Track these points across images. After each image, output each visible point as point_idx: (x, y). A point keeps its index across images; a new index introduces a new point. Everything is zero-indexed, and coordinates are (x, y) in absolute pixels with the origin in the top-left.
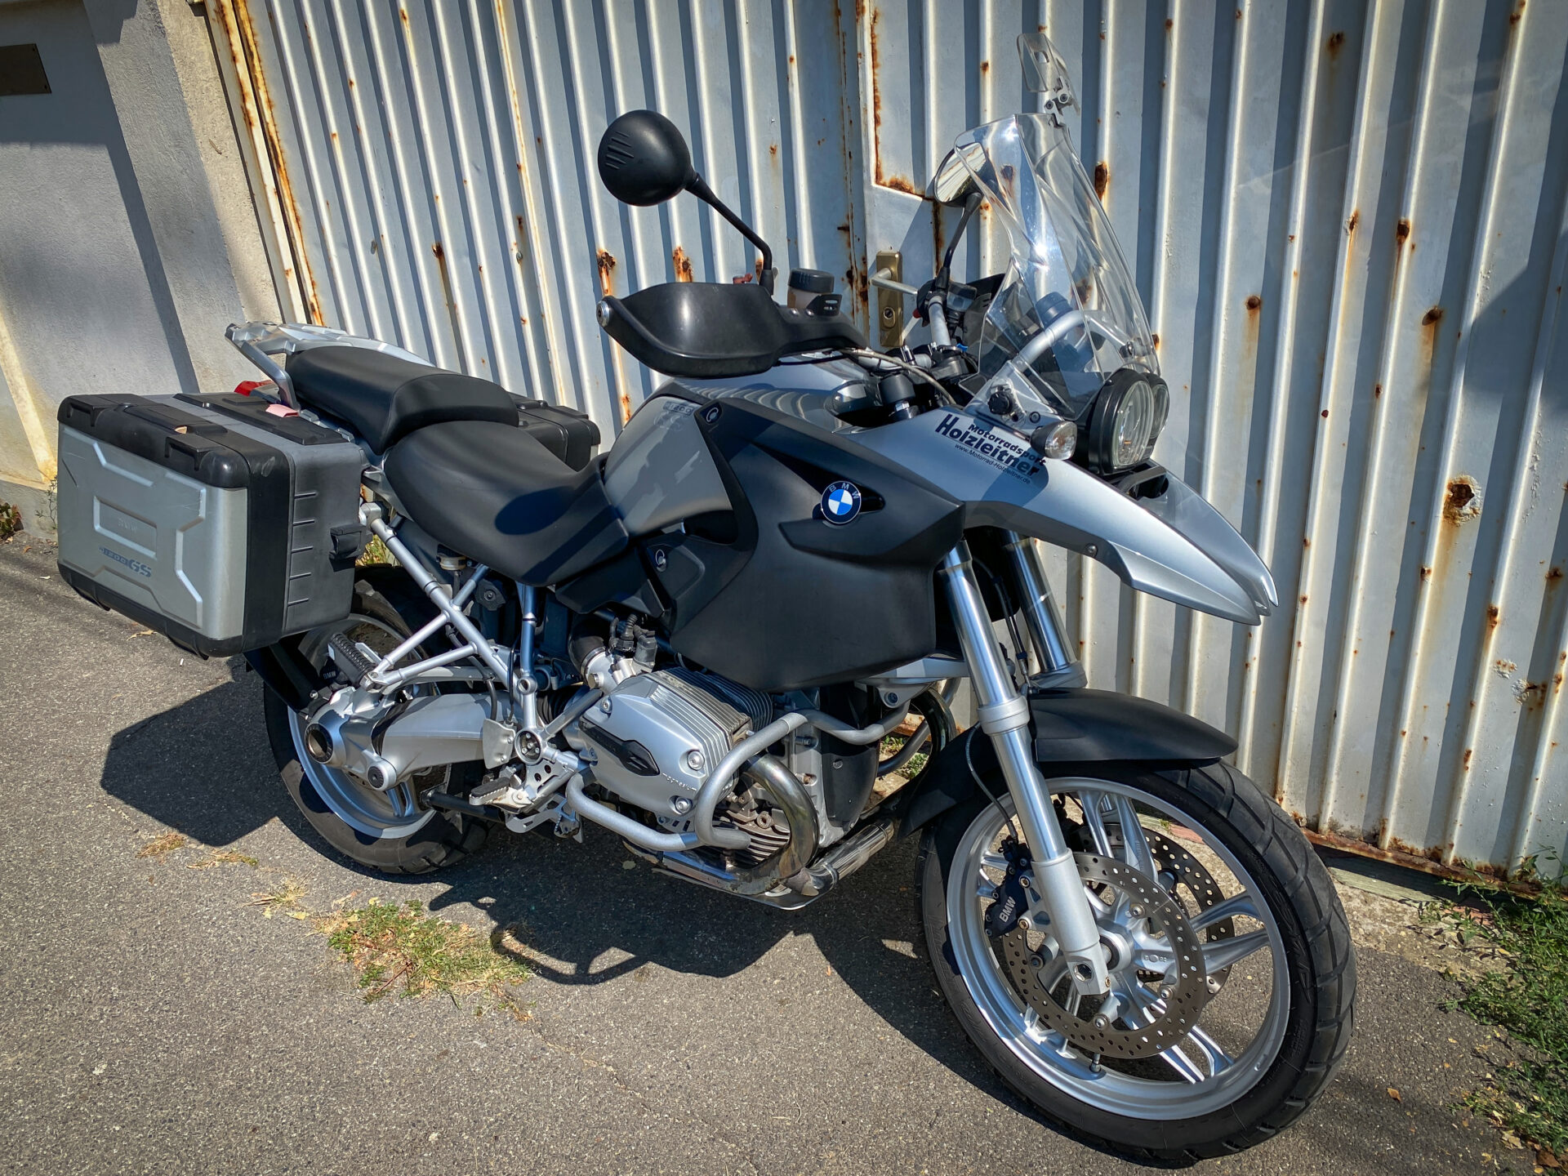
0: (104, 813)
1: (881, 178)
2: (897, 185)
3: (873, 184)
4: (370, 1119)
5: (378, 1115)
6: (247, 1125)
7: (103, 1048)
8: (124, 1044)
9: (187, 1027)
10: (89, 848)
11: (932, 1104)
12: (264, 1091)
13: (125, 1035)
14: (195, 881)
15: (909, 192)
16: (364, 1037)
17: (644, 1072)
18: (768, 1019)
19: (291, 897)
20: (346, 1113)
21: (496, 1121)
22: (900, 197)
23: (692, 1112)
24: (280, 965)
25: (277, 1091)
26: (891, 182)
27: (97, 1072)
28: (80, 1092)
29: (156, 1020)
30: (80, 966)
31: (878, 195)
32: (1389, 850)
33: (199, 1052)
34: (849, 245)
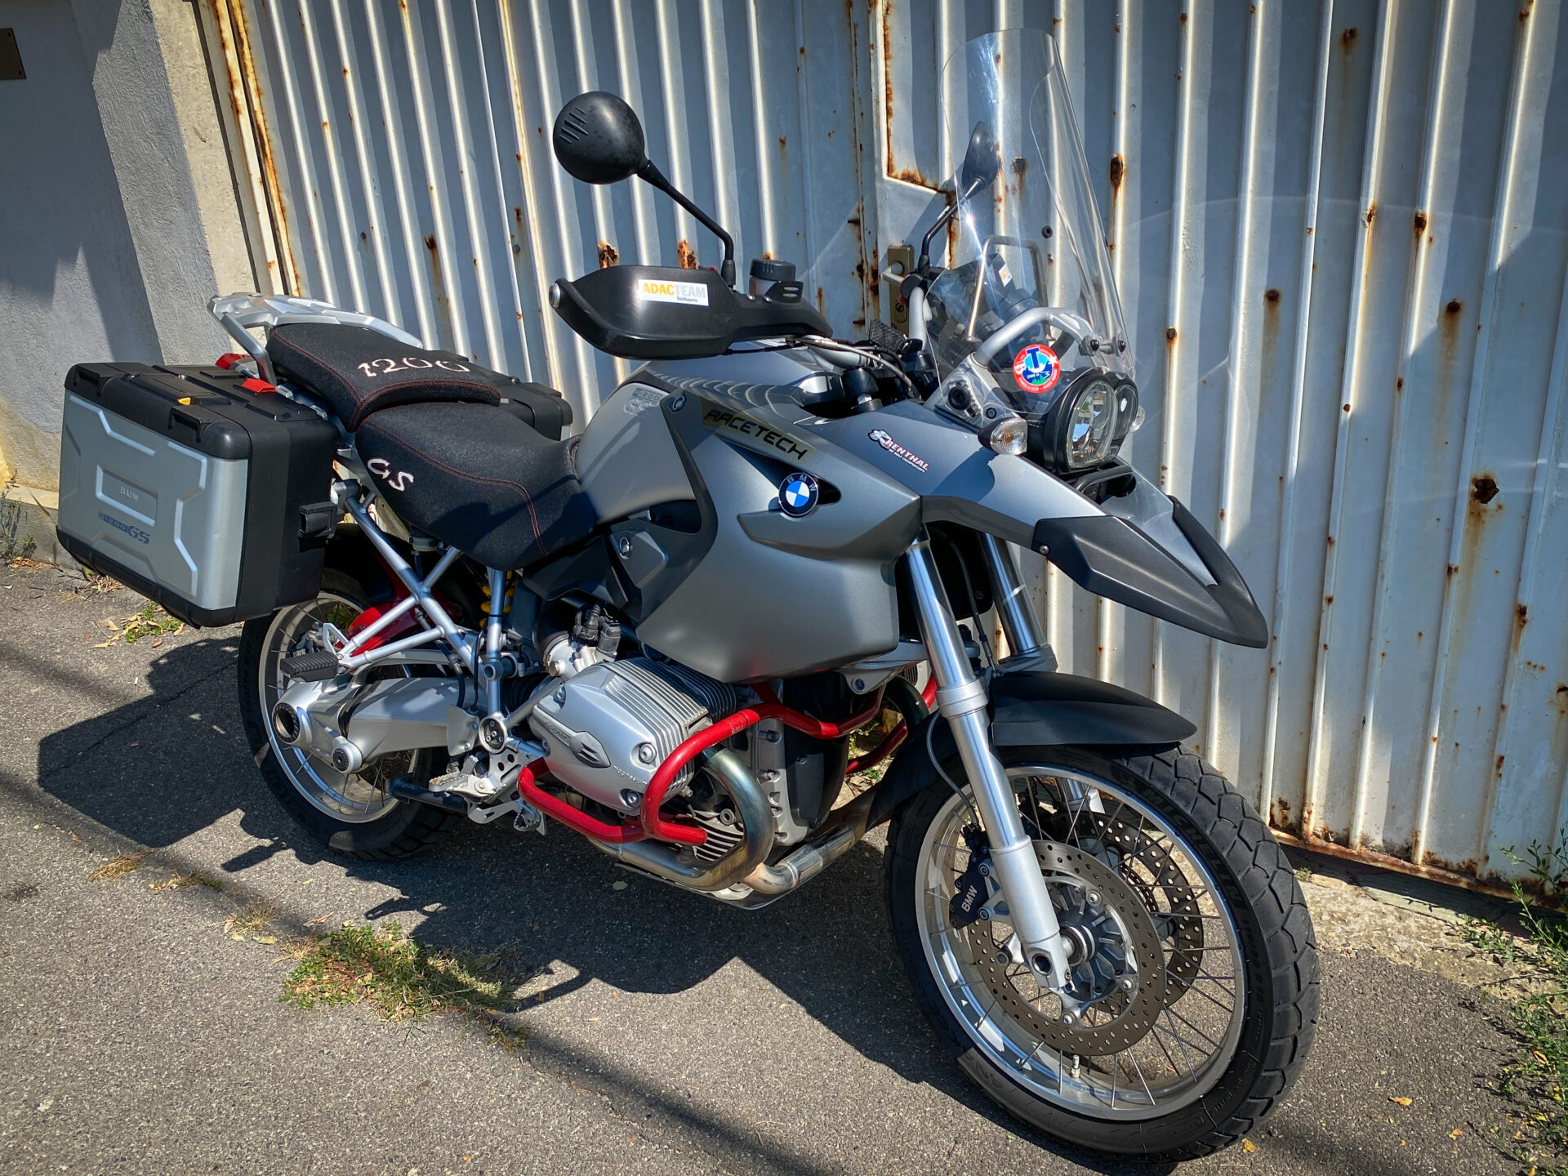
0: (52, 834)
1: (892, 171)
2: (909, 177)
3: (885, 176)
4: (343, 1155)
5: (351, 1151)
6: (208, 1164)
7: (49, 1083)
8: (73, 1078)
9: (142, 1059)
11: (951, 1131)
12: (227, 1127)
13: (74, 1069)
14: (152, 905)
15: (922, 184)
16: (337, 1068)
18: (774, 1044)
19: (257, 921)
20: (317, 1149)
21: (481, 1155)
22: (913, 189)
25: (240, 1127)
26: (903, 175)
27: (42, 1108)
28: (24, 1130)
29: (109, 1052)
30: (24, 996)
31: (889, 187)
32: (1423, 865)
33: (155, 1086)
34: (860, 238)
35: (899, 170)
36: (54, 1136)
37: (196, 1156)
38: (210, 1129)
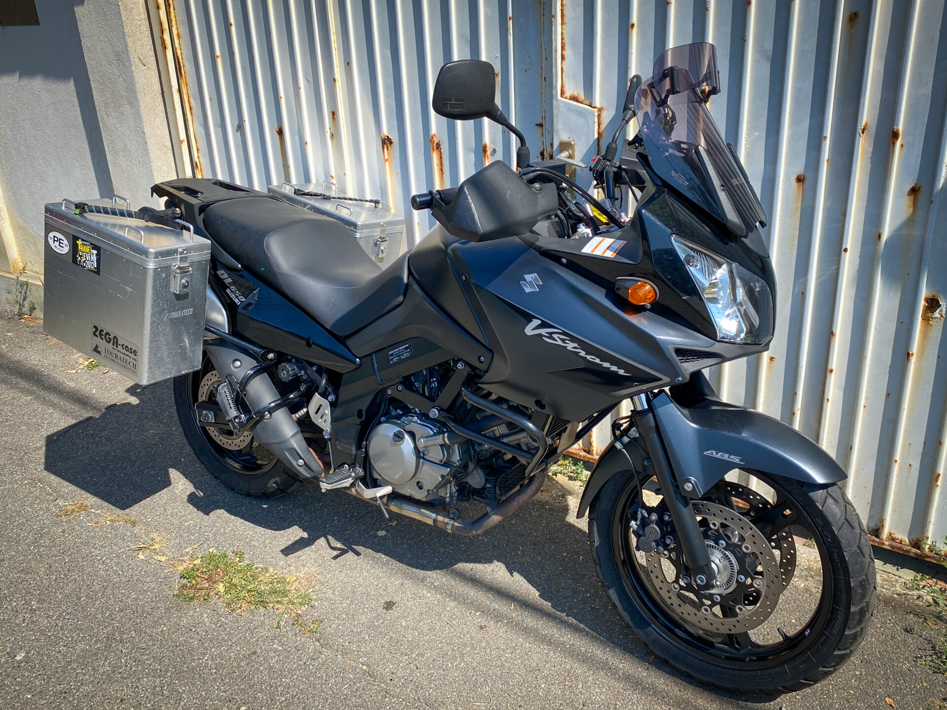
0: (35, 487)
1: (564, 94)
2: (574, 98)
4: (201, 696)
5: (206, 694)
6: (117, 698)
8: (38, 640)
9: (81, 630)
10: (24, 510)
11: (581, 698)
12: (130, 675)
14: (93, 533)
15: (582, 103)
16: (200, 641)
17: (388, 670)
18: (472, 638)
19: (157, 546)
20: (185, 691)
21: (286, 700)
22: (576, 106)
23: (419, 699)
24: (146, 591)
25: (139, 675)
26: (571, 97)
27: (18, 658)
28: (6, 671)
29: (61, 624)
30: (12, 587)
31: (561, 104)
32: (886, 540)
33: (87, 647)
34: (543, 135)
35: (568, 94)
36: (24, 676)
37: (110, 693)
38: (120, 676)
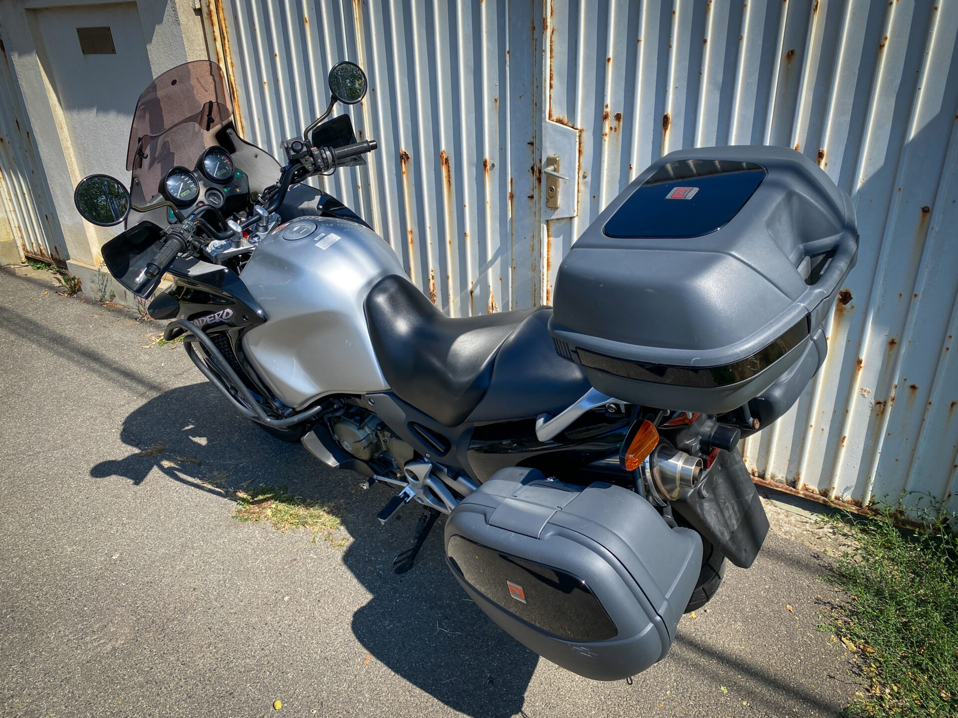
1: (551, 118)
2: (559, 121)
3: (547, 120)
6: (191, 587)
7: (118, 547)
8: (129, 545)
9: (161, 539)
12: (200, 572)
13: (129, 541)
15: (566, 125)
19: (218, 481)
21: (320, 593)
22: (561, 127)
25: (207, 572)
26: (557, 119)
27: (114, 558)
28: (105, 566)
29: (146, 535)
31: (549, 126)
32: (801, 490)
33: (167, 552)
34: (534, 152)
35: (554, 117)
36: (119, 570)
37: (185, 584)
38: (192, 572)
